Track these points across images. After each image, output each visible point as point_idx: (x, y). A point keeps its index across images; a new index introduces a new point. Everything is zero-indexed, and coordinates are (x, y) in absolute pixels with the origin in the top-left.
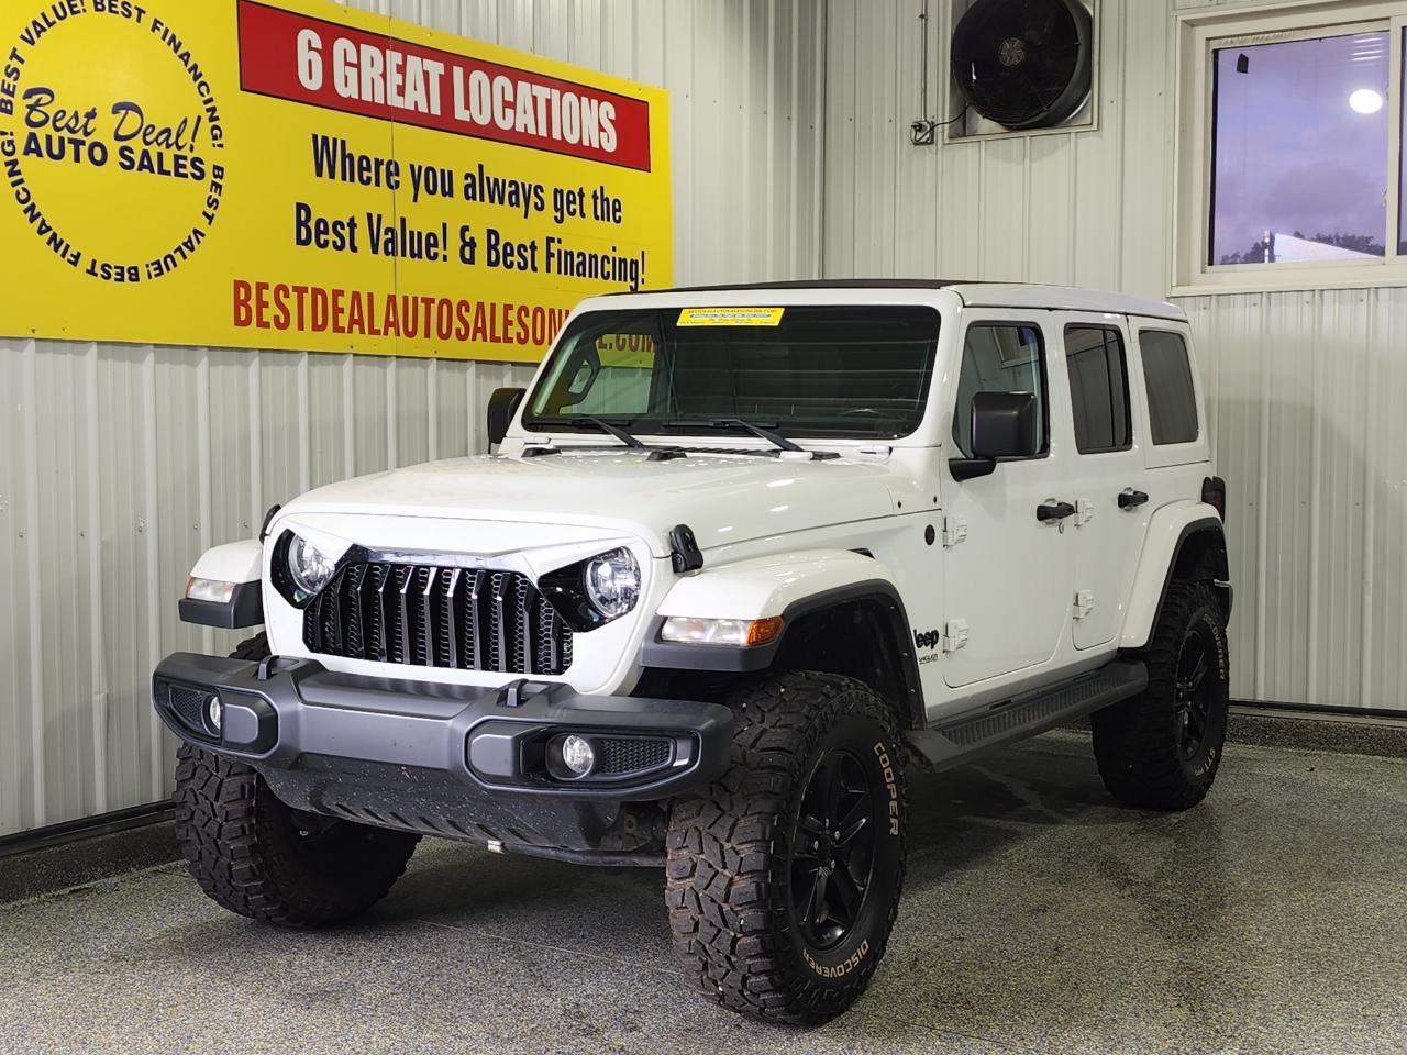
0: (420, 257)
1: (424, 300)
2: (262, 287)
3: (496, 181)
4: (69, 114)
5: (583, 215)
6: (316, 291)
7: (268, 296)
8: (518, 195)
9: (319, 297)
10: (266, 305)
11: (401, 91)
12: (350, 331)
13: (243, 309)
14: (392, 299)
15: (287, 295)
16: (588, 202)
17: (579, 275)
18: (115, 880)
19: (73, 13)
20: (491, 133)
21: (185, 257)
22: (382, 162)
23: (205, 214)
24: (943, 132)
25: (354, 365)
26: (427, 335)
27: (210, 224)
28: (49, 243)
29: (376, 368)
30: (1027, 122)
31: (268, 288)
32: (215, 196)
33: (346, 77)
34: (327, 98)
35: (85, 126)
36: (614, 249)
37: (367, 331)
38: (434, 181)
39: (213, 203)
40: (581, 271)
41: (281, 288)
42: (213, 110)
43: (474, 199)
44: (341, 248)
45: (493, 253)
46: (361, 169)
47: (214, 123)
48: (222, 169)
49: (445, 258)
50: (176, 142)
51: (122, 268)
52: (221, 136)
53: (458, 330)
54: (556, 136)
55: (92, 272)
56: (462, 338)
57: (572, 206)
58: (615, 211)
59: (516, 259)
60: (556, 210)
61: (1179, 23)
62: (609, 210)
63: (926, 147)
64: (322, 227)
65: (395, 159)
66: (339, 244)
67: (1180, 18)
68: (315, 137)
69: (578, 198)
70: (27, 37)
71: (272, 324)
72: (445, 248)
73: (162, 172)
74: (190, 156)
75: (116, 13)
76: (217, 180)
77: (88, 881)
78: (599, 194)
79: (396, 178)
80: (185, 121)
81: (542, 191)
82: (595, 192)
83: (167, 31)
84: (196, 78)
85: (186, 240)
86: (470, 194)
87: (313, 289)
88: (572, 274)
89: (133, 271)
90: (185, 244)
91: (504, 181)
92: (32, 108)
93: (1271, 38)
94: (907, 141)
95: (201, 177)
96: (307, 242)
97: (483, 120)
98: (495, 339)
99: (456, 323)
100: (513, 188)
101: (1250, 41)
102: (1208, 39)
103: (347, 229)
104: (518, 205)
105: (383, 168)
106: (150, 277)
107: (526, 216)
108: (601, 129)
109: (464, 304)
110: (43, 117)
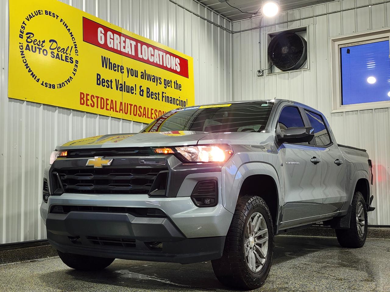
0: (129, 93)
1: (130, 104)
2: (87, 95)
3: (149, 75)
4: (38, 41)
5: (171, 87)
6: (102, 98)
7: (89, 97)
8: (155, 79)
9: (102, 100)
10: (88, 100)
11: (124, 47)
12: (110, 110)
13: (82, 100)
14: (121, 103)
15: (94, 98)
16: (173, 84)
17: (170, 103)
18: (43, 259)
19: (40, 14)
20: (147, 62)
21: (67, 84)
22: (119, 66)
23: (73, 73)
24: (266, 72)
25: (111, 120)
26: (131, 114)
27: (74, 76)
28: (31, 75)
29: (117, 122)
30: (289, 68)
31: (89, 95)
32: (76, 68)
33: (110, 42)
34: (105, 46)
35: (42, 44)
36: (179, 97)
37: (115, 111)
38: (133, 73)
39: (75, 70)
40: (171, 102)
41: (92, 96)
42: (76, 45)
43: (143, 79)
44: (108, 87)
45: (148, 94)
46: (114, 67)
47: (76, 49)
48: (78, 61)
49: (136, 94)
50: (66, 52)
51: (51, 85)
52: (78, 52)
53: (139, 114)
54: (165, 65)
55: (42, 84)
56: (140, 116)
57: (169, 84)
58: (180, 87)
59: (154, 96)
60: (165, 85)
61: (331, 40)
62: (178, 87)
63: (261, 77)
64: (103, 81)
65: (123, 65)
66: (108, 86)
67: (331, 39)
68: (102, 56)
69: (170, 82)
70: (27, 18)
71: (90, 105)
72: (136, 91)
73: (62, 60)
74: (70, 57)
75: (51, 16)
76: (76, 64)
77: (36, 259)
78: (176, 82)
79: (123, 71)
80: (68, 47)
81: (161, 79)
82: (175, 81)
83: (64, 22)
84: (72, 36)
85: (68, 79)
86: (142, 77)
87: (101, 97)
88: (169, 103)
89: (53, 86)
90: (67, 80)
91: (151, 75)
92: (28, 38)
93: (356, 44)
94: (256, 75)
95: (72, 63)
96: (99, 84)
97: (146, 58)
98: (148, 118)
99: (138, 112)
100: (153, 77)
101: (350, 45)
102: (339, 45)
103: (110, 82)
104: (155, 82)
105: (119, 68)
106: (58, 88)
107: (157, 85)
108: (176, 65)
109: (140, 107)
110: (31, 41)
